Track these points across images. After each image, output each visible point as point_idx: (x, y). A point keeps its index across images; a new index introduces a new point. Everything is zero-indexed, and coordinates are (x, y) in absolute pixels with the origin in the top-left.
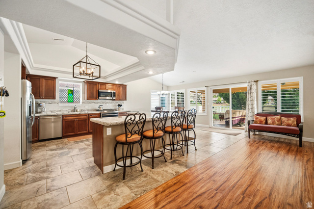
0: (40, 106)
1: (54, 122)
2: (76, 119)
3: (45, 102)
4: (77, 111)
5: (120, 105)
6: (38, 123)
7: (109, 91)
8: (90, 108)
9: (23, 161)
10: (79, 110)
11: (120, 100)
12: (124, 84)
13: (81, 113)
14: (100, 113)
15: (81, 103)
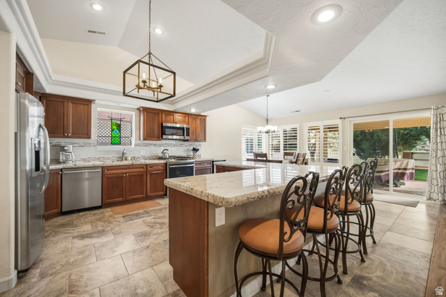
0: (65, 151)
1: (89, 179)
2: (126, 173)
3: (72, 144)
4: (126, 159)
5: (195, 150)
6: (59, 182)
7: (178, 126)
8: (148, 155)
9: (19, 272)
10: (129, 158)
11: (196, 140)
12: (202, 114)
13: (135, 162)
14: (166, 164)
15: (133, 145)
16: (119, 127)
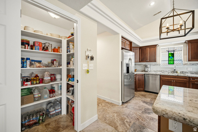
0: (147, 67)
2: (173, 80)
3: (149, 64)
6: (143, 79)
8: (194, 71)
16: (173, 55)
